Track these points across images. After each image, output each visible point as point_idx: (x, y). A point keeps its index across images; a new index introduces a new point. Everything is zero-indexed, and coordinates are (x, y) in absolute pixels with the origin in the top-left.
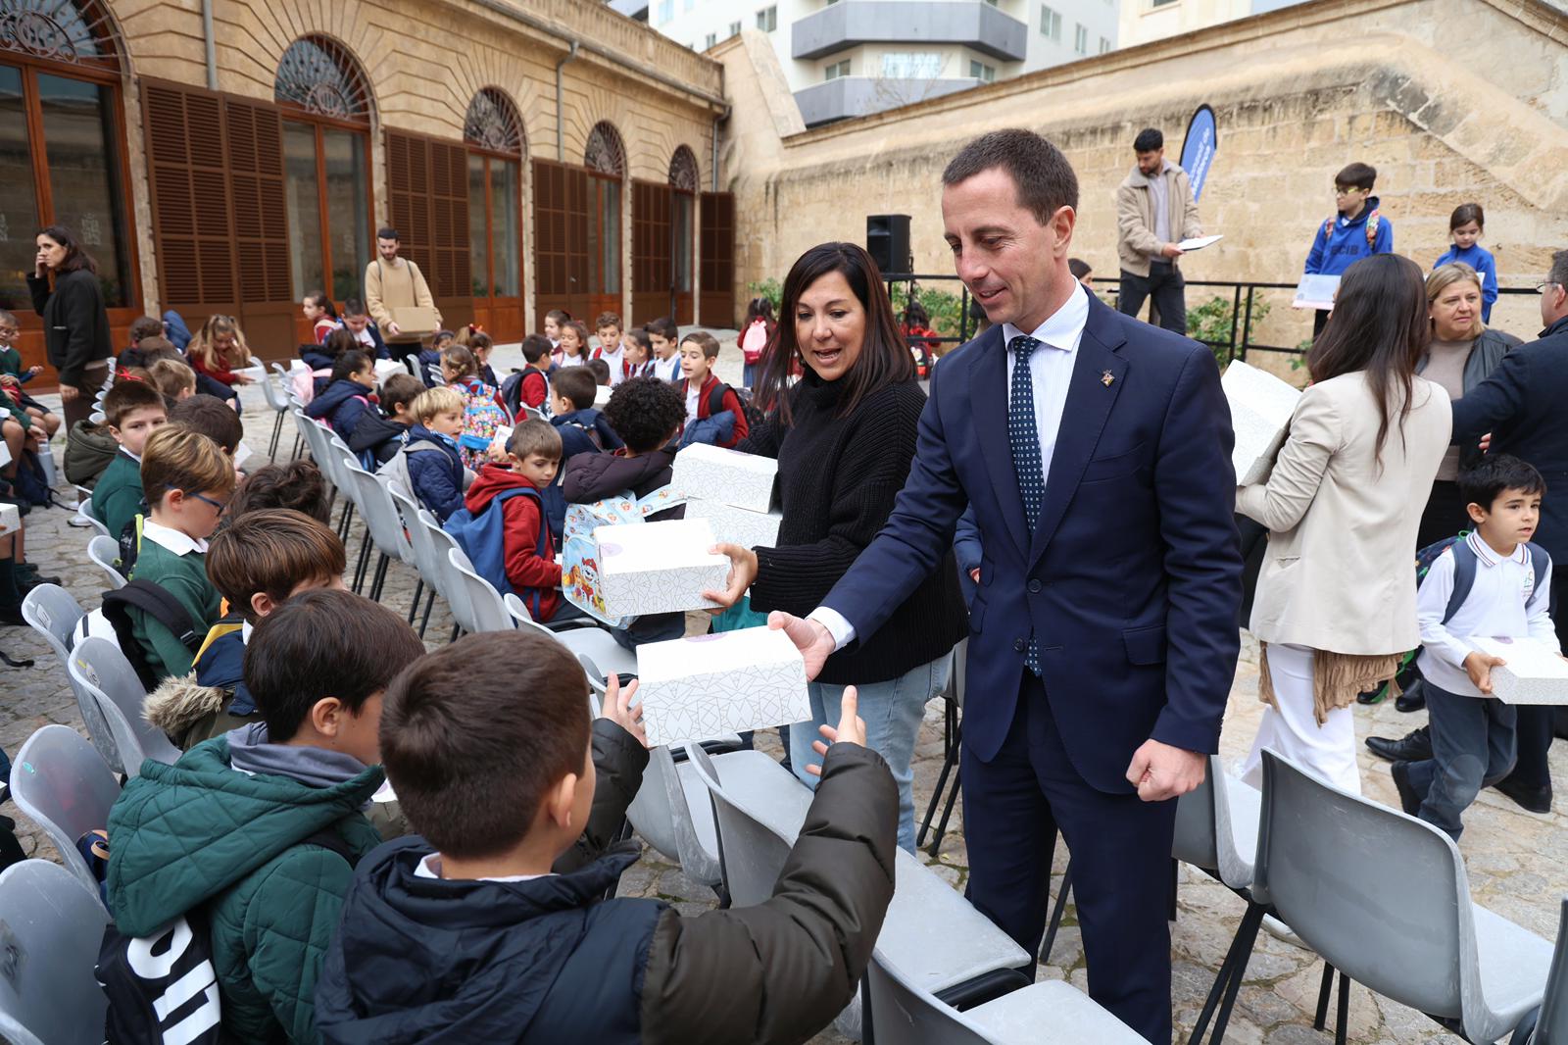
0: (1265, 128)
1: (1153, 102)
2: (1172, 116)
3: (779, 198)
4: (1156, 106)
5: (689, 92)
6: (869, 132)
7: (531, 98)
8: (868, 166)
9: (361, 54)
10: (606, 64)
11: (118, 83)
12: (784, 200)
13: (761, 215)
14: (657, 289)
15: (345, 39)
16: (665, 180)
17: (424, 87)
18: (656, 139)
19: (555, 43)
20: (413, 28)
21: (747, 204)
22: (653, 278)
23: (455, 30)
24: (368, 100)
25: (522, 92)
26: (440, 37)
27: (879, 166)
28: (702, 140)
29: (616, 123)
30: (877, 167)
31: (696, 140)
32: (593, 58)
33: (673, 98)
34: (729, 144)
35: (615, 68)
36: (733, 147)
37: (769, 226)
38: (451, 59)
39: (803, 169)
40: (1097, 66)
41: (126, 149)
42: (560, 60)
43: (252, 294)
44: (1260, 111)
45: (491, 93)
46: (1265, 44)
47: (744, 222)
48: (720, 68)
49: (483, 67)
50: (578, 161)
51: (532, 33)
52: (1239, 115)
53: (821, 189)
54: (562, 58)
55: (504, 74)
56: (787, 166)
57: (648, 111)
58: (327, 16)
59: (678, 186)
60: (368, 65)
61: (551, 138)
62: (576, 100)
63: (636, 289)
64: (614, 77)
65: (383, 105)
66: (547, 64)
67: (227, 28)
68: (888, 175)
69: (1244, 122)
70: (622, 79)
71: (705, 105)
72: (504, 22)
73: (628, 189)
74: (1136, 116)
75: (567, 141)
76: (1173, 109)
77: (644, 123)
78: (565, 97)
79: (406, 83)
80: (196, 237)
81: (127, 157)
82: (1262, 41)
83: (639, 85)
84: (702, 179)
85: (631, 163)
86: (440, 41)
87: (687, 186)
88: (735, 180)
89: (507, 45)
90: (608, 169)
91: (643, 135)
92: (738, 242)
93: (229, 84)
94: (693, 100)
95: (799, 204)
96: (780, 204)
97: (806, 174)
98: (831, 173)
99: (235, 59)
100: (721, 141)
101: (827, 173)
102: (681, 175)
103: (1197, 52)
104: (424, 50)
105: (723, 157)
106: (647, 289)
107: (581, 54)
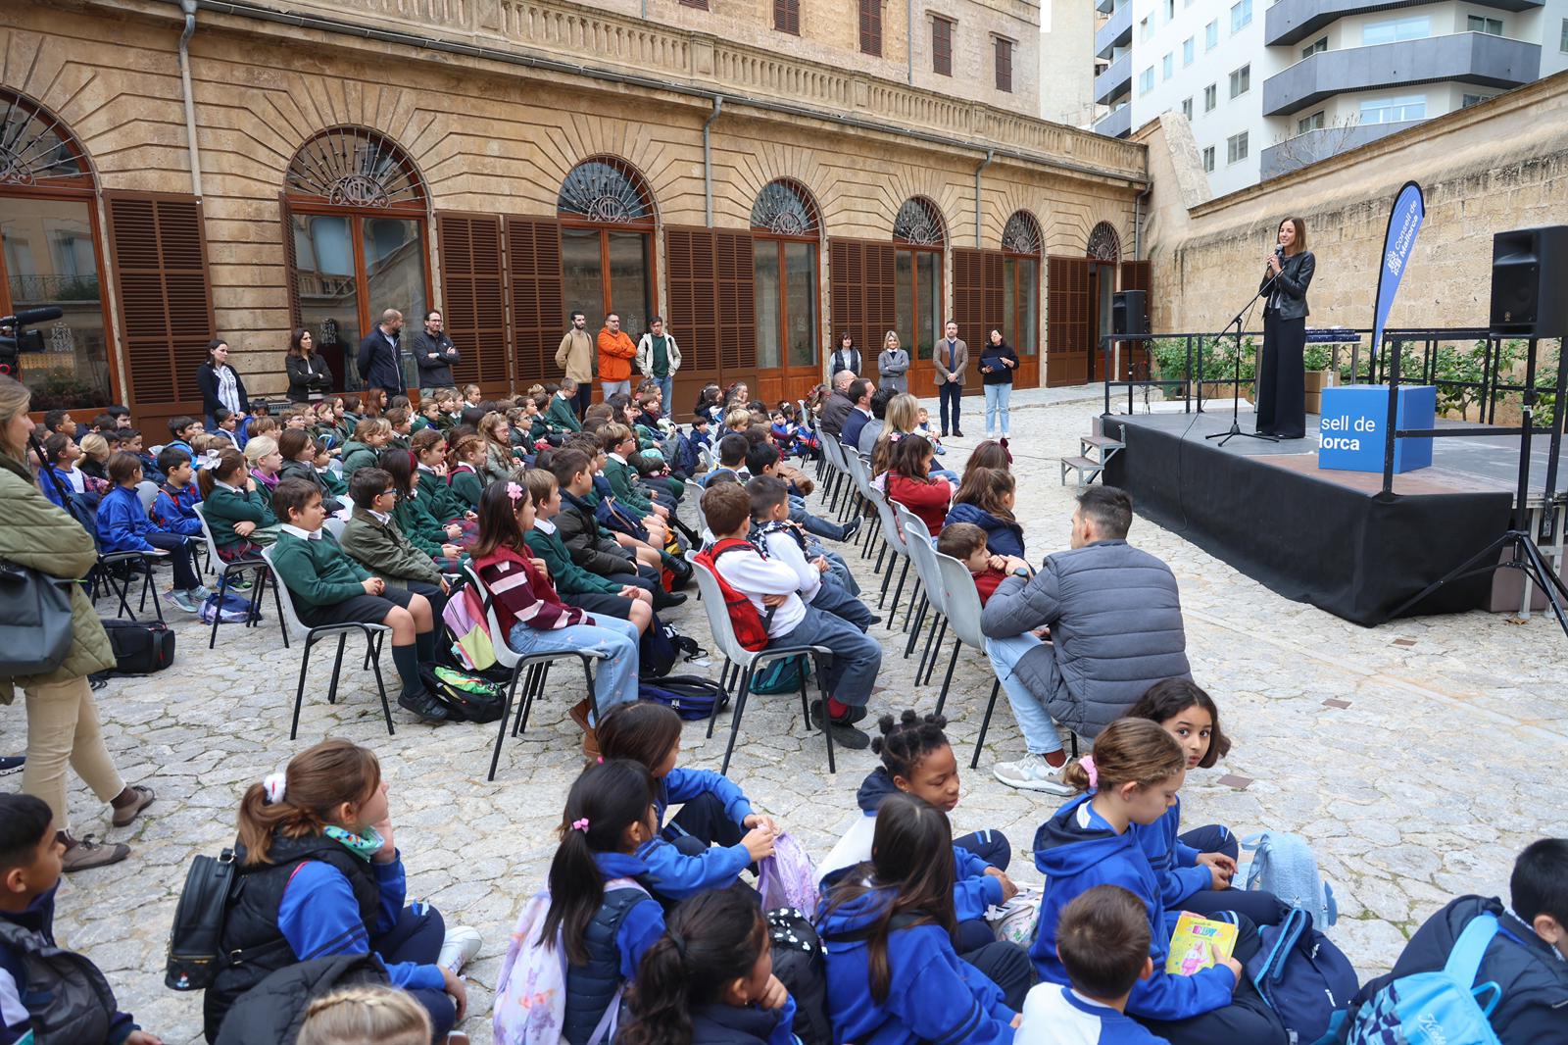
0: (1543, 183)
1: (1461, 164)
2: (1473, 177)
3: (1185, 264)
4: (1463, 168)
5: (1107, 176)
6: (1253, 202)
7: (952, 200)
8: (1249, 232)
9: (813, 187)
10: (1021, 164)
11: (652, 231)
12: (1188, 267)
13: (1171, 279)
14: (1073, 349)
15: (801, 178)
16: (1084, 254)
17: (860, 204)
18: (1074, 220)
19: (972, 155)
20: (853, 161)
21: (1162, 270)
22: (1069, 341)
23: (887, 157)
24: (818, 219)
25: (944, 197)
26: (874, 165)
27: (1257, 232)
28: (1123, 215)
29: (1033, 211)
30: (1255, 233)
31: (1117, 216)
32: (1008, 161)
33: (1091, 184)
34: (1151, 215)
35: (1030, 166)
36: (1153, 219)
37: (1176, 290)
38: (883, 180)
39: (1203, 237)
40: (1422, 133)
41: (655, 272)
42: (978, 167)
43: (729, 363)
44: (1539, 167)
45: (920, 200)
46: (1552, 104)
47: (1158, 287)
48: (1145, 149)
49: (910, 182)
50: (997, 246)
51: (951, 150)
52: (1523, 172)
53: (1215, 256)
54: (979, 164)
55: (928, 184)
56: (1193, 235)
57: (1065, 197)
58: (789, 164)
59: (1098, 258)
60: (817, 195)
61: (971, 229)
62: (994, 196)
63: (1051, 350)
64: (1031, 173)
65: (829, 221)
66: (967, 171)
67: (721, 185)
68: (1263, 240)
69: (1527, 179)
70: (1037, 173)
71: (1124, 185)
72: (926, 146)
73: (1045, 265)
74: (1446, 178)
75: (985, 231)
76: (1475, 169)
77: (1062, 208)
78: (983, 195)
79: (846, 202)
80: (694, 326)
81: (655, 278)
82: (1550, 101)
83: (1055, 177)
84: (1124, 250)
85: (1048, 243)
86: (874, 168)
87: (1107, 257)
88: (1153, 249)
89: (932, 162)
90: (1027, 250)
91: (1061, 218)
92: (1154, 305)
93: (721, 222)
94: (1110, 182)
95: (1198, 269)
96: (1185, 270)
97: (1203, 242)
98: (1222, 240)
99: (725, 204)
100: (1144, 215)
101: (1220, 240)
102: (1100, 248)
103: (1499, 115)
104: (862, 177)
105: (1144, 229)
106: (1063, 349)
107: (998, 160)
